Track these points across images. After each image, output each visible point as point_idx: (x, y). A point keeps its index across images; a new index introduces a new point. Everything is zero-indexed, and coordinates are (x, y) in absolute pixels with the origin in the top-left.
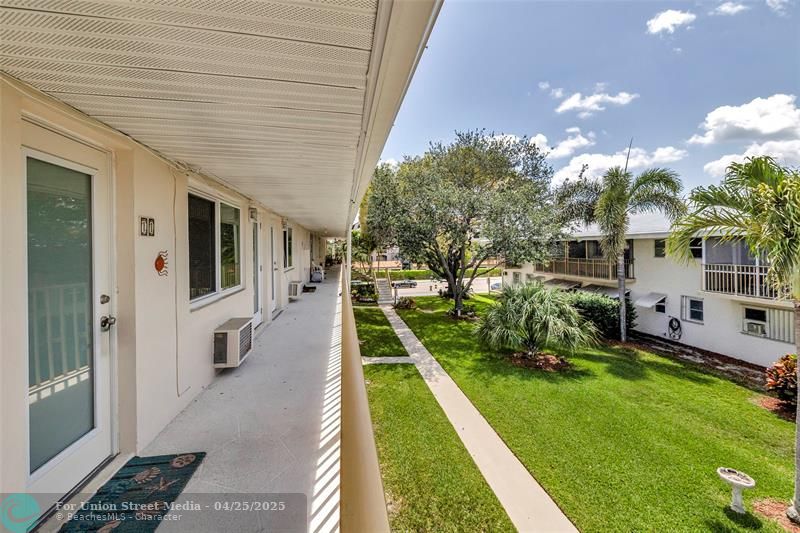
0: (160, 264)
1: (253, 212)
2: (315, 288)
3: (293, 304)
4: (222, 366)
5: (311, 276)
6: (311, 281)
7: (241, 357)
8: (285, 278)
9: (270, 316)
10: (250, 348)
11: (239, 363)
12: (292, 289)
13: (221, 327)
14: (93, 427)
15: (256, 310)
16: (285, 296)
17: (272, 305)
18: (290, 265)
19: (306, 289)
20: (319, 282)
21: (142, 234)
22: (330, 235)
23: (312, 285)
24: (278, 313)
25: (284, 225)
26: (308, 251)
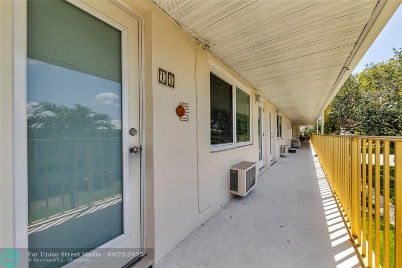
0: (180, 111)
1: (258, 97)
2: (295, 151)
3: (283, 158)
4: (235, 193)
5: (292, 144)
6: (292, 147)
7: (247, 190)
8: (278, 143)
9: (269, 163)
10: (254, 183)
11: (246, 194)
12: (282, 149)
13: (235, 166)
14: (122, 233)
15: (260, 159)
16: (278, 153)
17: (270, 157)
18: (281, 136)
19: (290, 151)
20: (298, 148)
21: (160, 82)
22: (302, 124)
23: (293, 149)
24: (274, 162)
25: (277, 111)
26: (291, 130)
